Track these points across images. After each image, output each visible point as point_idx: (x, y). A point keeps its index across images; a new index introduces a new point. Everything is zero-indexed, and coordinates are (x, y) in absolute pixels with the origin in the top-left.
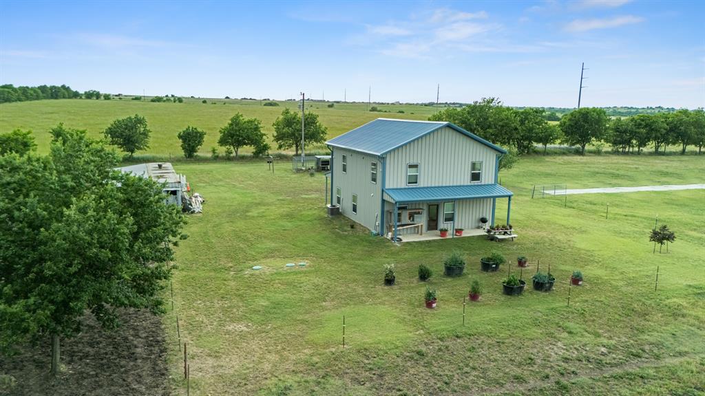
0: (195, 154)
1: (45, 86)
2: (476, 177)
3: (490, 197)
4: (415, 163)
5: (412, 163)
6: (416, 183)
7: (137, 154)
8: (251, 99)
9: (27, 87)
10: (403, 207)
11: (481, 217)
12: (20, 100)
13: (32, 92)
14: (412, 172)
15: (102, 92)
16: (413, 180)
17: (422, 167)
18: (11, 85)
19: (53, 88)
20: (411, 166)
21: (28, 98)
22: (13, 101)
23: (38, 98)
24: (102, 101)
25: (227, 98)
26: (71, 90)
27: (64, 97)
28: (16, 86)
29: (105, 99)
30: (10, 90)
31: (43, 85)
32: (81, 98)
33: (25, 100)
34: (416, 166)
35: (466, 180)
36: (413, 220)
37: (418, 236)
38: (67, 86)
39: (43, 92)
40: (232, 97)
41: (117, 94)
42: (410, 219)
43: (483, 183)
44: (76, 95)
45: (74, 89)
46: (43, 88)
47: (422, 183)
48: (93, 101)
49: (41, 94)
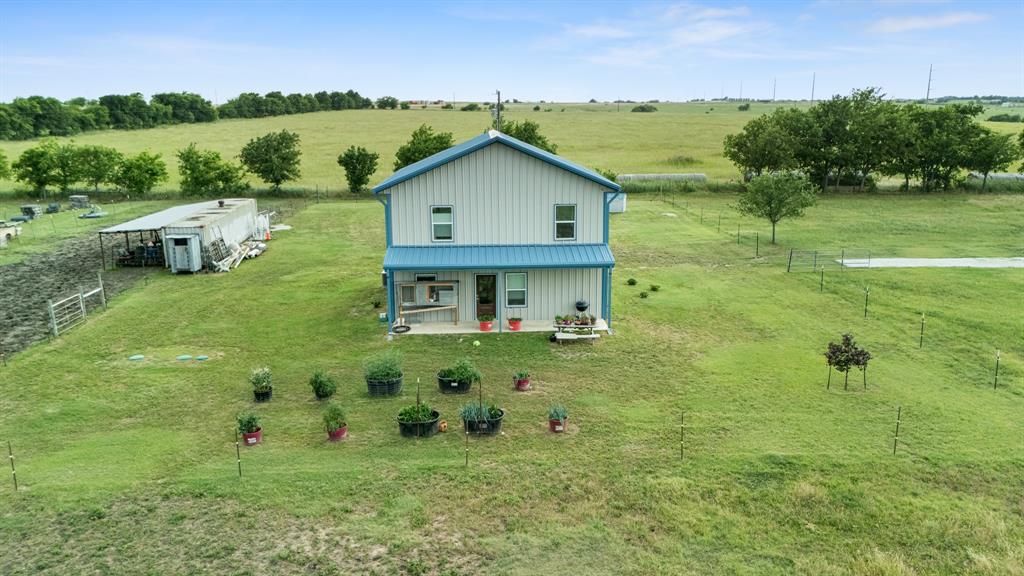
0: (364, 186)
1: (324, 93)
2: (565, 231)
3: (596, 266)
4: (444, 204)
5: (439, 204)
6: (450, 238)
7: (285, 186)
8: (628, 102)
9: (299, 95)
10: (426, 277)
11: (578, 300)
12: (289, 113)
13: (306, 101)
14: (442, 220)
15: (401, 98)
16: (443, 233)
17: (457, 211)
18: (279, 93)
19: (335, 95)
20: (438, 210)
21: (299, 110)
22: (280, 114)
23: (313, 109)
24: (398, 112)
25: (593, 101)
26: (360, 98)
27: (350, 107)
28: (285, 94)
29: (403, 108)
30: (275, 100)
31: (322, 91)
32: (373, 107)
33: (296, 113)
34: (447, 210)
35: (545, 234)
36: (437, 300)
37: (452, 325)
38: (355, 91)
39: (321, 101)
40: (601, 100)
41: (436, 100)
42: (431, 297)
43: (579, 242)
44: (366, 104)
45: (364, 95)
46: (321, 97)
47: (461, 238)
48: (388, 111)
49: (317, 104)
